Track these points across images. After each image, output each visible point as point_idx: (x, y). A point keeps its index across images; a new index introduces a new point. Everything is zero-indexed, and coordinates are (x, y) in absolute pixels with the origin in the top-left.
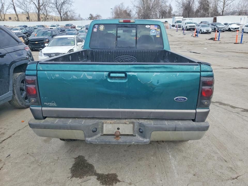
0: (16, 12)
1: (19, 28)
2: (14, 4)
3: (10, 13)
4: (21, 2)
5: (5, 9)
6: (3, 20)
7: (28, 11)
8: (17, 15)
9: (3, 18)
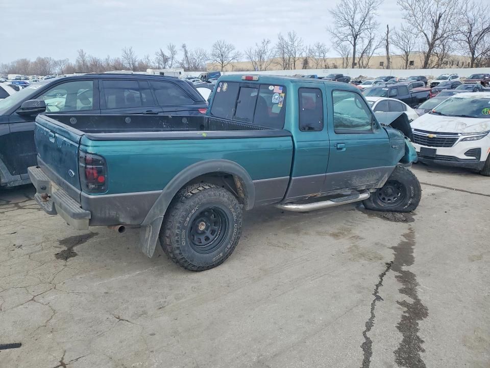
0: (388, 54)
1: (373, 81)
2: (389, 40)
3: (378, 55)
4: (401, 35)
5: (373, 48)
6: (364, 68)
7: (409, 50)
8: (388, 59)
9: (365, 63)
